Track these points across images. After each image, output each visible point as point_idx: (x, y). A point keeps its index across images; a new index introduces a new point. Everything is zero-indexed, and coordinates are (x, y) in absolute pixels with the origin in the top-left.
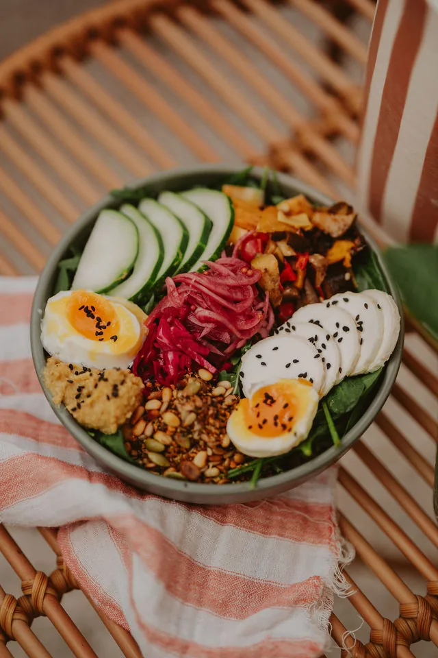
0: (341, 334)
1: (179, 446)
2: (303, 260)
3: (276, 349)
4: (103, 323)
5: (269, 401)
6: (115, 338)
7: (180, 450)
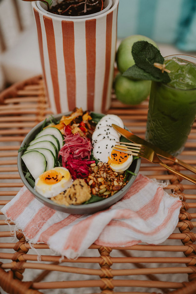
0: (108, 131)
1: (108, 185)
2: (82, 124)
3: (99, 147)
4: (55, 177)
5: (115, 156)
6: (63, 177)
7: (109, 186)
